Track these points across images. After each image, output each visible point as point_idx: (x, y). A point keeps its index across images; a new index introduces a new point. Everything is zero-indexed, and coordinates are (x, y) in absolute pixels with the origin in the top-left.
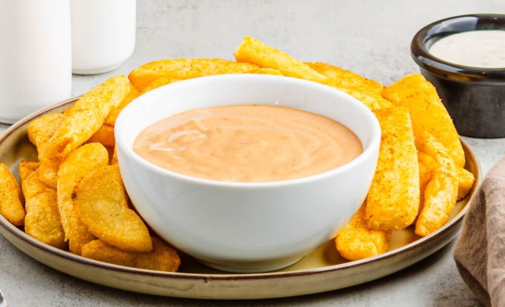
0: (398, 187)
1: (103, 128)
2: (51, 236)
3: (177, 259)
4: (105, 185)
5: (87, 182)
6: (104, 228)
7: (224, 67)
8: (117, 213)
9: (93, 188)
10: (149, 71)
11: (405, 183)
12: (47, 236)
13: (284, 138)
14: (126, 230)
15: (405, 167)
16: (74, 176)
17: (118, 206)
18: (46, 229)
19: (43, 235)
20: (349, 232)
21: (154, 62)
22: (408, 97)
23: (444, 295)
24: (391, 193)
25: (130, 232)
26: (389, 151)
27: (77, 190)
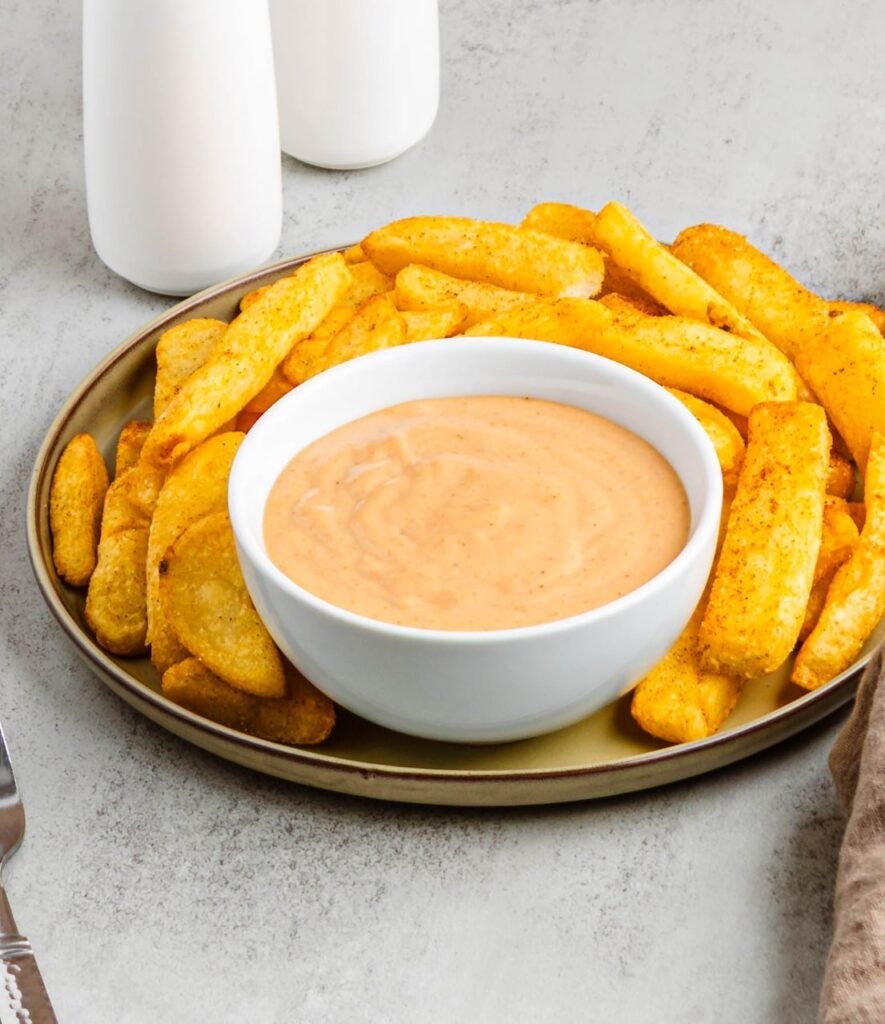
0: (765, 591)
1: (273, 385)
2: (126, 628)
3: (329, 716)
4: (223, 551)
5: (192, 541)
6: (204, 645)
7: (535, 250)
8: (232, 615)
9: (200, 555)
10: (397, 242)
11: (778, 586)
12: (118, 625)
13: (549, 500)
14: (241, 654)
15: (787, 547)
16: (178, 515)
17: (237, 599)
18: (119, 612)
19: (112, 624)
20: (663, 674)
21: (413, 218)
22: (835, 374)
23: (819, 815)
24: (749, 605)
25: (246, 662)
26: (769, 505)
27: (171, 555)
